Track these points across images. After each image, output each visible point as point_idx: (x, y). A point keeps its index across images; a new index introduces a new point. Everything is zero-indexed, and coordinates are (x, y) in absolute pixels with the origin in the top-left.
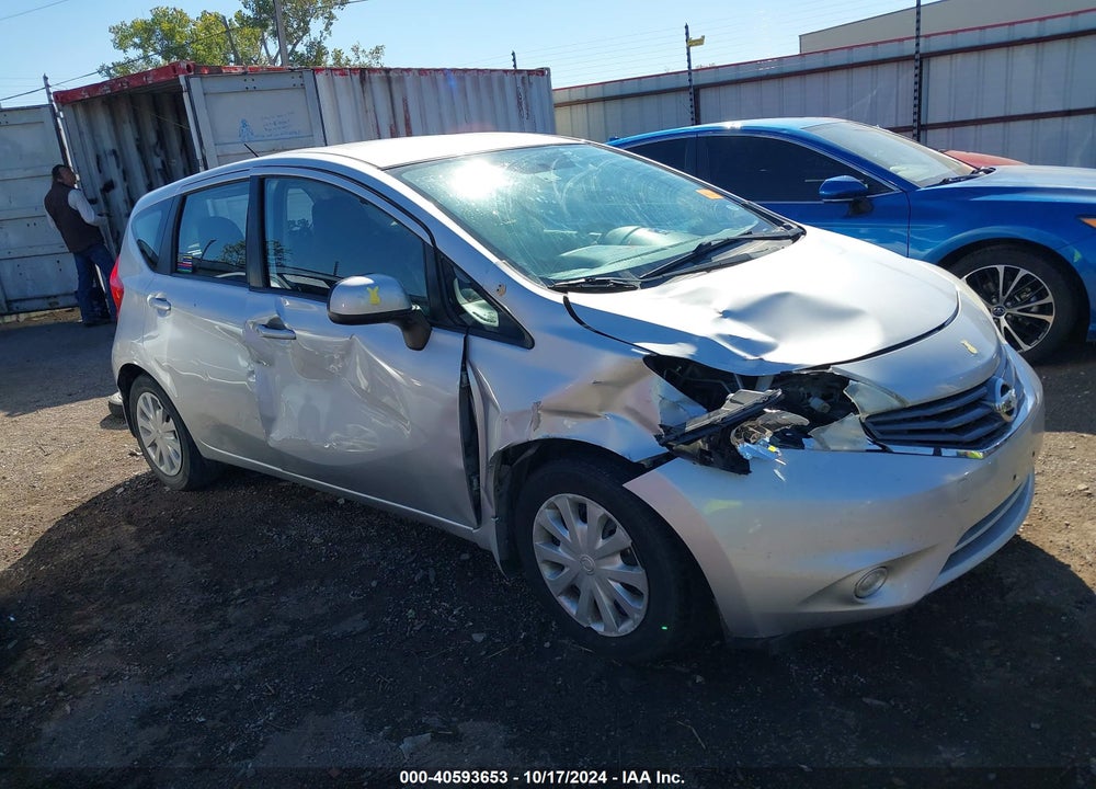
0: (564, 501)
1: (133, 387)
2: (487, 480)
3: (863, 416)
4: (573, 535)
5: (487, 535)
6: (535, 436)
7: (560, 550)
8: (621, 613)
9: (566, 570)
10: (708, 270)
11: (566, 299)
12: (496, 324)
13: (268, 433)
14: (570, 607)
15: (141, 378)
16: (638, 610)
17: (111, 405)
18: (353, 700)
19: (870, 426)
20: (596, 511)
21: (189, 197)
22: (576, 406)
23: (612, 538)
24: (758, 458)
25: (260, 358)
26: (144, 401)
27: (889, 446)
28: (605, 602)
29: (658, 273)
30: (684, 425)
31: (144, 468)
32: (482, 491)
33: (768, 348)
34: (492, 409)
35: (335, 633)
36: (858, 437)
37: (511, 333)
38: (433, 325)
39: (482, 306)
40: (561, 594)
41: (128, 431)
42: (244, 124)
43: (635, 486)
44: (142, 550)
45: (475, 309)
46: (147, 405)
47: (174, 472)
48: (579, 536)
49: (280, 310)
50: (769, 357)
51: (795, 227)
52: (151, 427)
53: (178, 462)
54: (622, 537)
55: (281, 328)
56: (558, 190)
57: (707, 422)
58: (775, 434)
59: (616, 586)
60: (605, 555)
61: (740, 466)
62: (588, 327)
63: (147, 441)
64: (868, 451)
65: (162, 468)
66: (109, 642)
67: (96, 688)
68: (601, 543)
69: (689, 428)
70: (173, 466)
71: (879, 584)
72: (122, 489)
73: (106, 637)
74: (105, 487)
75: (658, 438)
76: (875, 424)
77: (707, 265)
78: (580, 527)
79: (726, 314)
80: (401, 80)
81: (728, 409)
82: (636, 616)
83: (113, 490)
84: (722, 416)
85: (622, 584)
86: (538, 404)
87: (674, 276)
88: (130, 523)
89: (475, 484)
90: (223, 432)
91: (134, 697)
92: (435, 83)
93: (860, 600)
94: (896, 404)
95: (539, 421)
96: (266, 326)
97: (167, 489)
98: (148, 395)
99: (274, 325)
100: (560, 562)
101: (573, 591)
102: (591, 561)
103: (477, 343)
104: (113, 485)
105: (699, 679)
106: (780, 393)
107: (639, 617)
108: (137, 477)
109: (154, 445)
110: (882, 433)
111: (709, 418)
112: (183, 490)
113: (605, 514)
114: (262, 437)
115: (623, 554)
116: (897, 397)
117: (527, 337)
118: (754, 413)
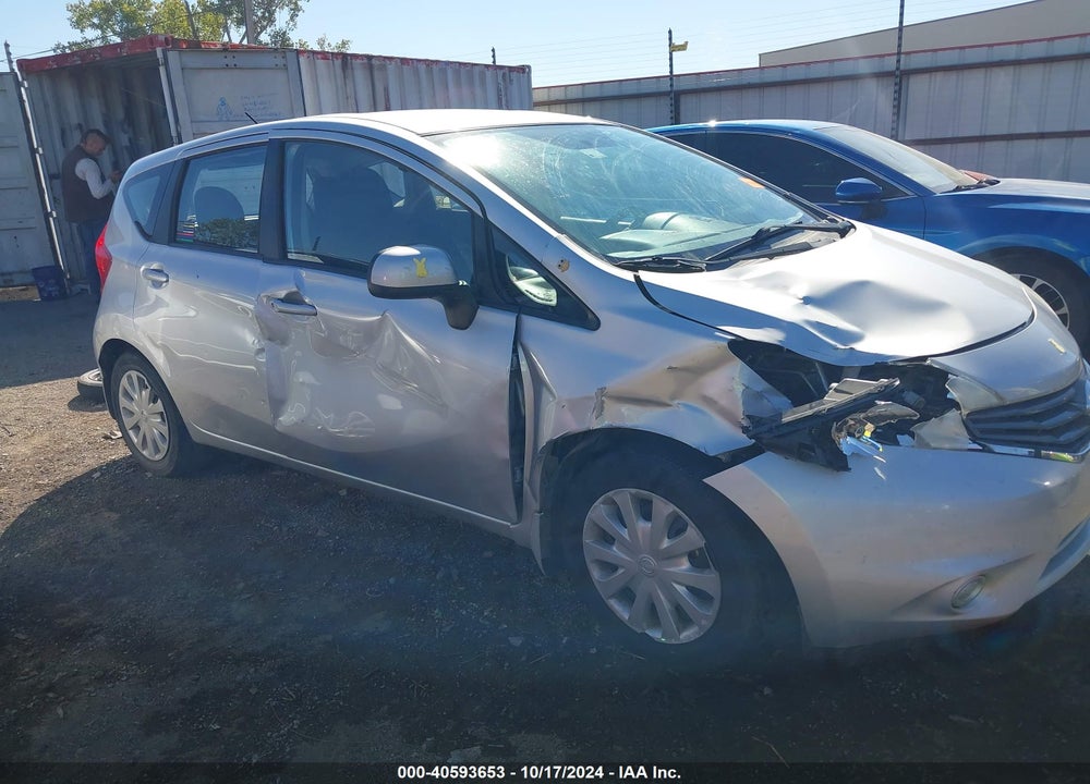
0: (624, 497)
1: (116, 366)
2: (532, 473)
3: (965, 412)
4: (633, 534)
5: (529, 530)
6: (596, 425)
7: (614, 549)
8: (683, 619)
9: (621, 571)
10: (771, 256)
11: (637, 278)
12: (554, 303)
13: (276, 416)
14: (621, 611)
15: (127, 356)
16: (705, 616)
17: (81, 386)
18: (386, 707)
19: (971, 425)
20: (664, 508)
21: (192, 162)
22: (646, 393)
23: (681, 537)
24: (857, 455)
25: (273, 335)
26: (129, 379)
27: (992, 446)
28: (665, 605)
29: (722, 258)
30: (780, 416)
31: (122, 452)
32: (525, 484)
33: (857, 338)
34: (545, 394)
35: (356, 634)
36: (957, 434)
37: (572, 312)
38: (480, 303)
39: (539, 284)
40: (611, 597)
41: (107, 412)
42: (223, 104)
43: (718, 481)
44: (128, 538)
45: (531, 286)
46: (132, 384)
47: (158, 457)
48: (640, 535)
49: (299, 282)
50: (859, 347)
51: (840, 221)
52: (134, 408)
53: (164, 447)
54: (693, 536)
55: (300, 302)
56: (607, 167)
57: (810, 412)
58: (877, 428)
59: (681, 589)
60: (670, 556)
61: (837, 462)
62: (663, 308)
63: (128, 422)
64: (969, 450)
65: (144, 453)
66: (101, 638)
67: (91, 689)
68: (666, 543)
69: (785, 420)
70: (157, 450)
71: (974, 593)
72: (98, 474)
73: (95, 633)
74: (79, 471)
75: (745, 430)
76: (975, 421)
77: (766, 252)
78: (643, 526)
79: (807, 300)
80: (383, 68)
81: (833, 398)
82: (703, 622)
83: (89, 474)
84: (828, 406)
85: (687, 587)
86: (602, 390)
87: (737, 261)
88: (111, 510)
89: (518, 477)
90: (220, 414)
91: (135, 700)
92: (416, 72)
93: (956, 610)
94: (994, 401)
95: (602, 408)
96: (282, 300)
97: (149, 475)
98: (134, 374)
99: (291, 299)
100: (614, 562)
101: (627, 595)
102: (653, 562)
103: (532, 323)
104: (86, 470)
105: (767, 691)
106: (898, 383)
107: (706, 624)
108: (114, 461)
109: (136, 428)
110: (982, 431)
111: (811, 408)
112: (168, 476)
113: (674, 512)
114: (269, 421)
115: (691, 556)
116: (997, 394)
117: (590, 316)
118: (864, 404)
